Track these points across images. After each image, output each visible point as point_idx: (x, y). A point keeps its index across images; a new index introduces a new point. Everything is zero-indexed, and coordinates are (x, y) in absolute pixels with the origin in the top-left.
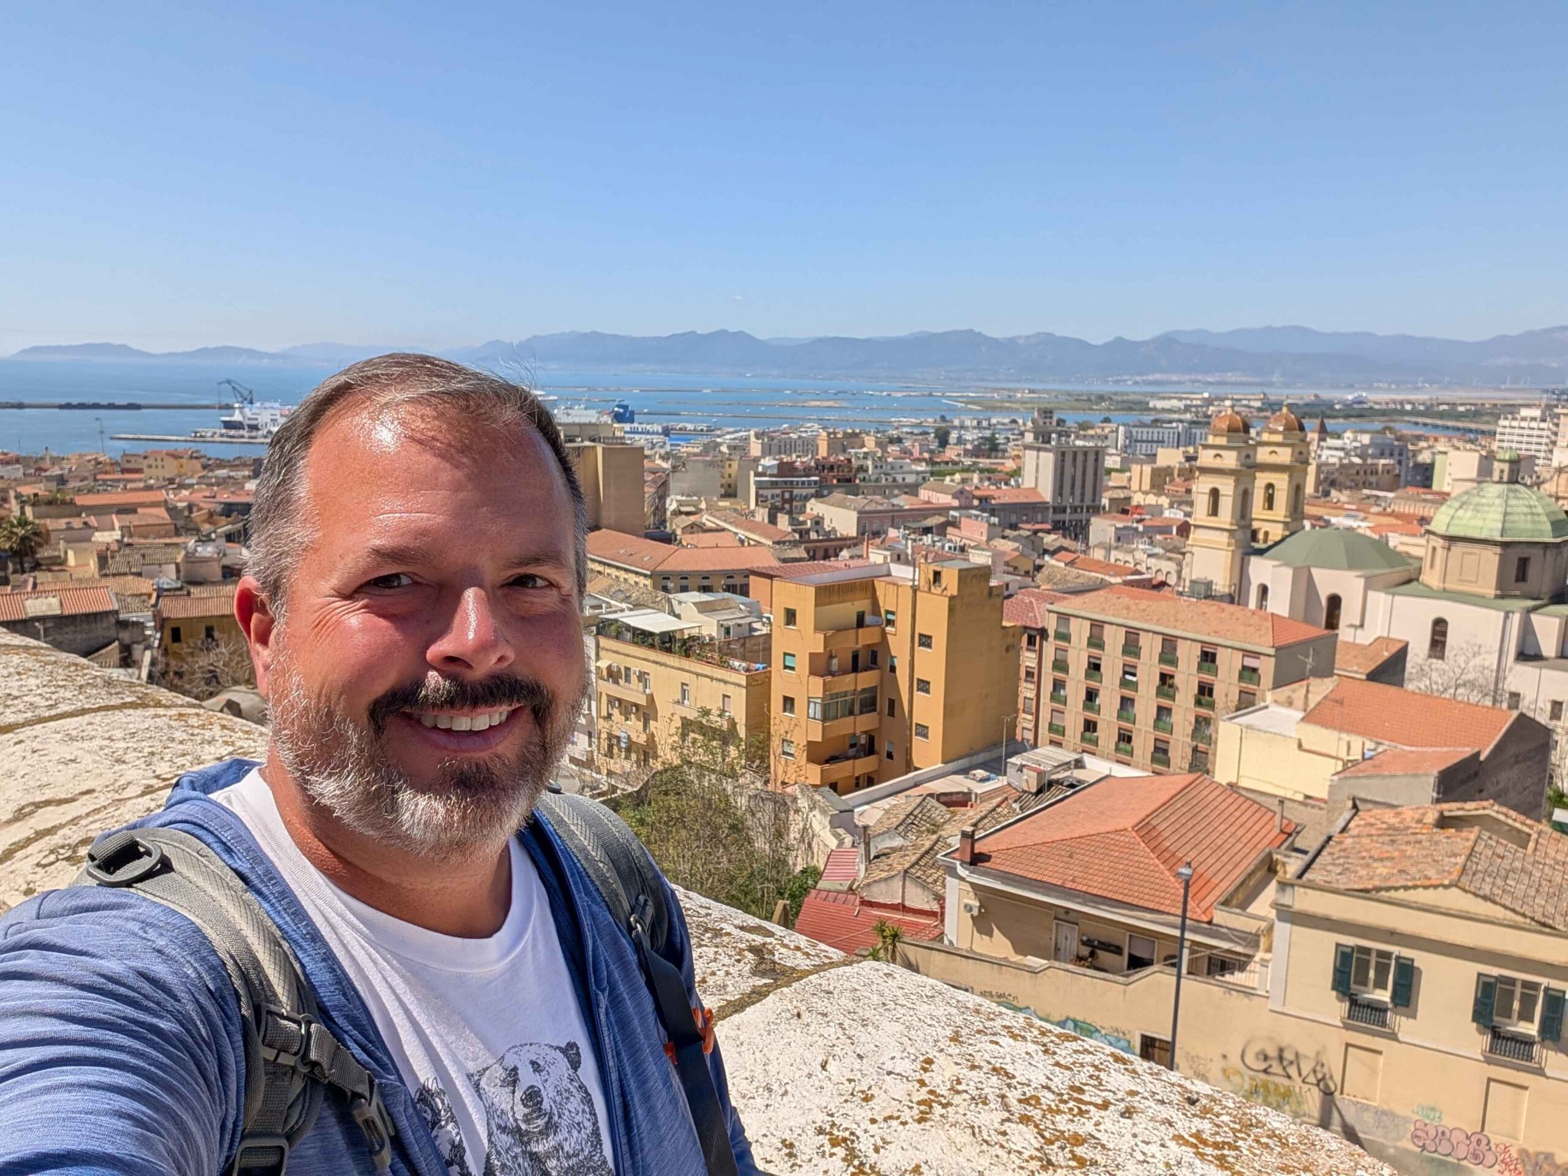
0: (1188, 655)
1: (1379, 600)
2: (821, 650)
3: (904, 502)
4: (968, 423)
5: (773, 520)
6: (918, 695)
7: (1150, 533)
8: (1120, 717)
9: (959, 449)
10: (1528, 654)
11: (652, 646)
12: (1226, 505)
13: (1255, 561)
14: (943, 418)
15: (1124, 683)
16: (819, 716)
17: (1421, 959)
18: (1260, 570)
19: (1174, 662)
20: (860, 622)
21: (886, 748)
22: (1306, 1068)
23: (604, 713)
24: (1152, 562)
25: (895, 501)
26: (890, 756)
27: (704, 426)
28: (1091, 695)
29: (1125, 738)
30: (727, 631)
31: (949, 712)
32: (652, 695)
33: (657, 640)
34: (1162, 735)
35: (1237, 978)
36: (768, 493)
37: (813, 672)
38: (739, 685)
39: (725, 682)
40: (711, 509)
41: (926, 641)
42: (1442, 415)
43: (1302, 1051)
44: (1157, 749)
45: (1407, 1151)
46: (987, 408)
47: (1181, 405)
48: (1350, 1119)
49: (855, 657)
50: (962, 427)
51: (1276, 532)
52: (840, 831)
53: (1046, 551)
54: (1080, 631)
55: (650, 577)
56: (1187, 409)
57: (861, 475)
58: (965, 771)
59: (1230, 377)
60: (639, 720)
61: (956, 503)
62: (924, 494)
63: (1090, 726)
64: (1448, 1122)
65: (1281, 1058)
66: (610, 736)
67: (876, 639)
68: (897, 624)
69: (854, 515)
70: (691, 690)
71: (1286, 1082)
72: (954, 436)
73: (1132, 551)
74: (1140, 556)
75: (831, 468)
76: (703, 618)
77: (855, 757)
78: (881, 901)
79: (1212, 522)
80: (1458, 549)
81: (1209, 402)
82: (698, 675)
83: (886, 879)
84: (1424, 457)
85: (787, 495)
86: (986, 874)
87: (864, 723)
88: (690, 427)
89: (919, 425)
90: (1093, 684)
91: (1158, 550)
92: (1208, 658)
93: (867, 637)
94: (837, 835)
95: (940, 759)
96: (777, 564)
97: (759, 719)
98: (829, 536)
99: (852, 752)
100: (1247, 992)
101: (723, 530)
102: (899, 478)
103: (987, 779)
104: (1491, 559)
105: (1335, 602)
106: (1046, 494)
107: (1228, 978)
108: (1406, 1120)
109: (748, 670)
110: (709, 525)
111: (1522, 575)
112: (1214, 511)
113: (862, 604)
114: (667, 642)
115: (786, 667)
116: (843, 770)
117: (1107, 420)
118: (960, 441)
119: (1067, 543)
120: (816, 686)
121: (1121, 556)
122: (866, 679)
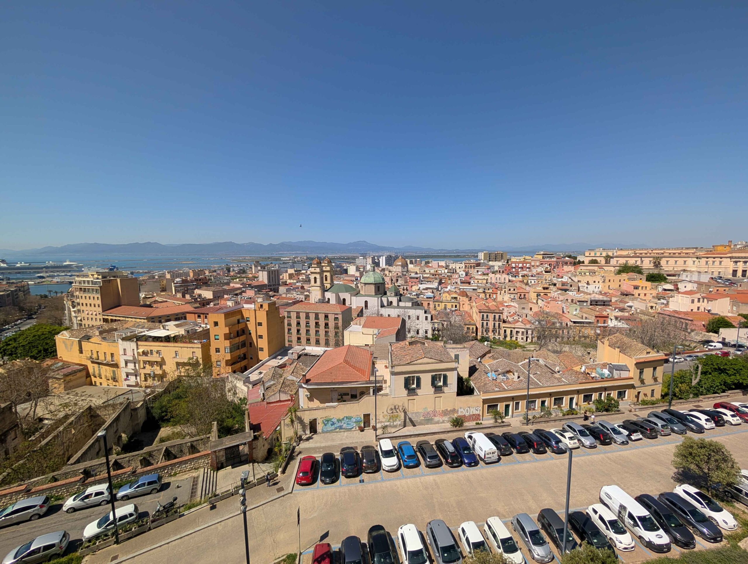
0: (322, 317)
1: (354, 298)
2: (228, 332)
3: (226, 287)
4: (235, 266)
5: (184, 296)
6: (259, 340)
7: (294, 289)
8: (306, 335)
9: (234, 273)
10: (382, 306)
11: (161, 341)
12: (318, 280)
13: (326, 293)
14: (227, 265)
15: (306, 326)
16: (229, 351)
17: (421, 375)
18: (328, 295)
19: (318, 319)
20: (239, 322)
21: (250, 356)
22: (400, 409)
23: (142, 366)
24: (298, 296)
25: (224, 287)
26: (251, 358)
27: (146, 271)
28: (298, 331)
29: (308, 340)
30: (188, 332)
31: (269, 343)
32: (163, 357)
33: (163, 339)
34: (317, 337)
35: (382, 392)
36: (179, 289)
37: (225, 339)
38: (198, 348)
39: (193, 348)
40: (158, 295)
41: (260, 324)
42: (342, 259)
43: (399, 405)
44: (316, 341)
45: (422, 420)
46: (239, 262)
47: (288, 259)
48: (410, 416)
49: (238, 332)
50: (233, 267)
51: (329, 286)
52: (247, 384)
53: (271, 297)
54: (294, 315)
55: (146, 319)
56: (290, 260)
57: (210, 281)
58: (275, 358)
59: (298, 252)
60: (158, 366)
61: (242, 286)
62: (232, 285)
63: (299, 339)
64: (429, 410)
65: (395, 408)
66: (145, 374)
67: (244, 326)
68: (251, 321)
69: (212, 292)
70: (180, 353)
71: (397, 413)
72: (231, 269)
73: (292, 294)
74: (295, 295)
75: (200, 280)
76: (178, 329)
77: (240, 361)
78: (273, 401)
79: (316, 285)
80: (367, 286)
81: (295, 258)
82: (181, 347)
83: (274, 395)
84: (345, 268)
85: (186, 289)
86: (311, 385)
87: (243, 351)
88: (141, 271)
89: (220, 267)
90: (299, 328)
91: (299, 293)
92: (326, 317)
93: (241, 326)
94: (246, 386)
95: (268, 355)
96: (193, 309)
97: (206, 356)
98: (204, 299)
99: (239, 360)
100: (386, 395)
101: (167, 301)
102: (222, 281)
103: (282, 358)
104: (373, 287)
105: (344, 300)
106: (266, 282)
107: (380, 393)
108: (421, 412)
109: (201, 343)
110: (159, 300)
111: (379, 290)
112: (315, 282)
113: (239, 317)
114: (167, 339)
115: (216, 339)
116: (238, 366)
117: (272, 263)
118: (233, 270)
119: (275, 294)
120: (227, 343)
121: (290, 295)
122: (242, 338)
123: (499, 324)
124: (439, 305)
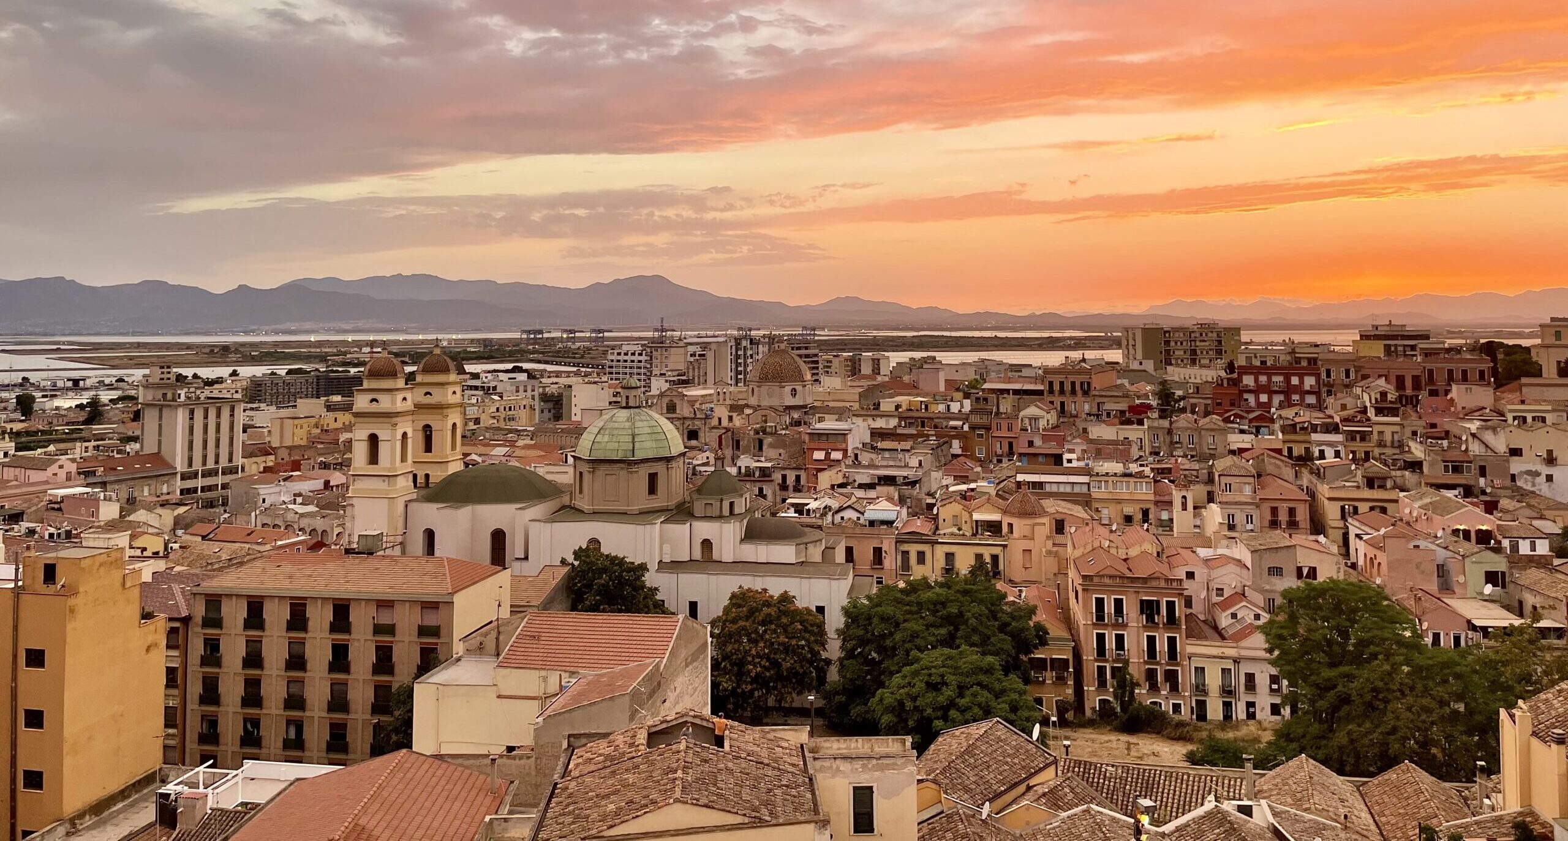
10: (665, 562)
12: (386, 450)
24: (306, 522)
28: (252, 688)
34: (338, 718)
41: (36, 658)
54: (234, 613)
73: (282, 513)
79: (375, 469)
80: (602, 470)
90: (253, 674)
91: (310, 508)
105: (500, 537)
112: (374, 459)
123: (1172, 641)
124: (921, 558)
